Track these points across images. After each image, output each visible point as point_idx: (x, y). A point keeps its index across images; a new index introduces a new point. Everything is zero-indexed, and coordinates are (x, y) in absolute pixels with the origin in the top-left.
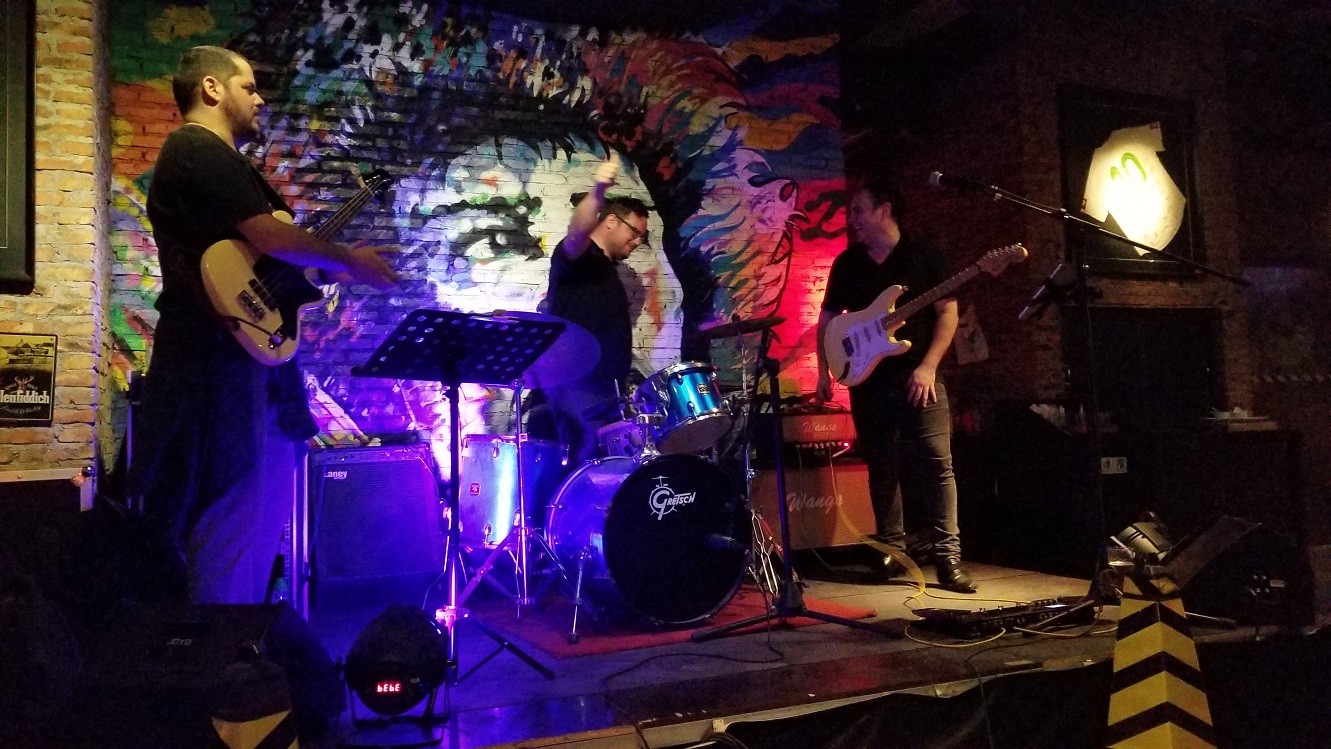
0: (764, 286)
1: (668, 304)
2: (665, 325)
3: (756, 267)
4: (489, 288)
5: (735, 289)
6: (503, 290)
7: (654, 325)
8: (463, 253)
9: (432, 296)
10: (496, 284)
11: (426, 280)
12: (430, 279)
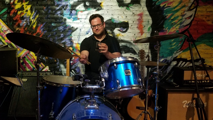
0: (185, 19)
1: (146, 26)
2: (144, 33)
3: (182, 12)
4: (83, 20)
5: (173, 20)
7: (140, 33)
8: (75, 9)
9: (65, 23)
10: (85, 19)
11: (63, 18)
12: (64, 17)
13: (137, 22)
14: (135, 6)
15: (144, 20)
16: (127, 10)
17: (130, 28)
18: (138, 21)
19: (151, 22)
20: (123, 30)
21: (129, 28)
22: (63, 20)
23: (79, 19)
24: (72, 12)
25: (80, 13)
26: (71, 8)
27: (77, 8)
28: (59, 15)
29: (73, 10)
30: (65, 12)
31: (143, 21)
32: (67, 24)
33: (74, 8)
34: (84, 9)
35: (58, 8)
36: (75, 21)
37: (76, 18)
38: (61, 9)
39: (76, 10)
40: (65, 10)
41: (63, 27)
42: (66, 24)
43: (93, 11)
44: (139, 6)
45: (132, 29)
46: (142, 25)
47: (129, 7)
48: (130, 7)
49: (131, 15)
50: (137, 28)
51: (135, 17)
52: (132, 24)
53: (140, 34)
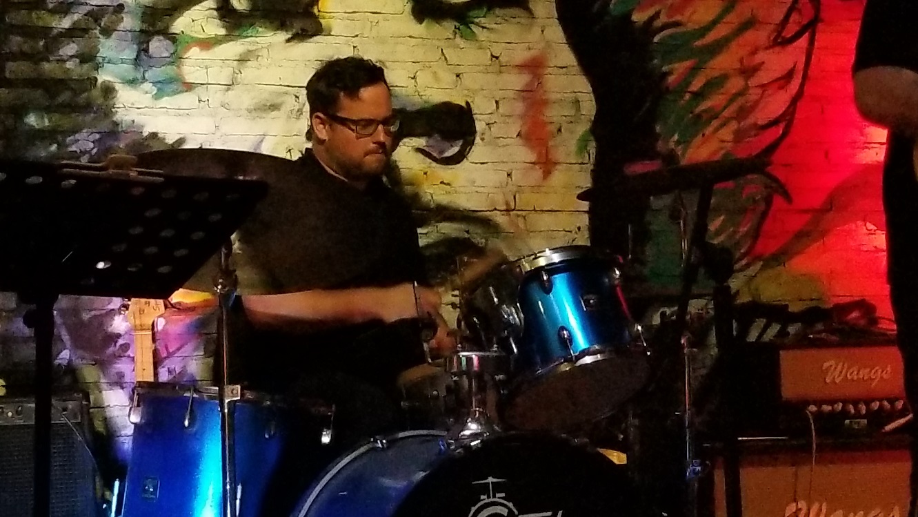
0: (759, 91)
1: (565, 126)
2: (558, 167)
3: (743, 52)
4: (215, 96)
5: (699, 96)
6: (242, 98)
7: (537, 167)
8: (168, 28)
9: (108, 112)
10: (229, 86)
11: (96, 79)
12: (103, 77)
13: (519, 107)
14: (499, 20)
15: (553, 96)
16: (458, 40)
17: (482, 139)
18: (524, 99)
19: (589, 107)
20: (442, 152)
21: (478, 139)
22: (96, 93)
23: (189, 87)
24: (146, 50)
25: (194, 52)
26: (144, 26)
27: (180, 24)
28: (69, 65)
29: (158, 33)
30: (107, 48)
31: (545, 103)
32: (117, 118)
33: (160, 25)
34: (222, 32)
35: (66, 23)
36: (166, 101)
37: (171, 80)
38: (86, 31)
39: (173, 38)
40: (107, 32)
41: (98, 136)
42: (115, 119)
43: (270, 45)
44: (523, 21)
45: (494, 142)
46: (544, 124)
47: (473, 23)
48: (477, 24)
49: (481, 68)
50: (519, 141)
51: (505, 77)
52: (494, 118)
53: (538, 173)
